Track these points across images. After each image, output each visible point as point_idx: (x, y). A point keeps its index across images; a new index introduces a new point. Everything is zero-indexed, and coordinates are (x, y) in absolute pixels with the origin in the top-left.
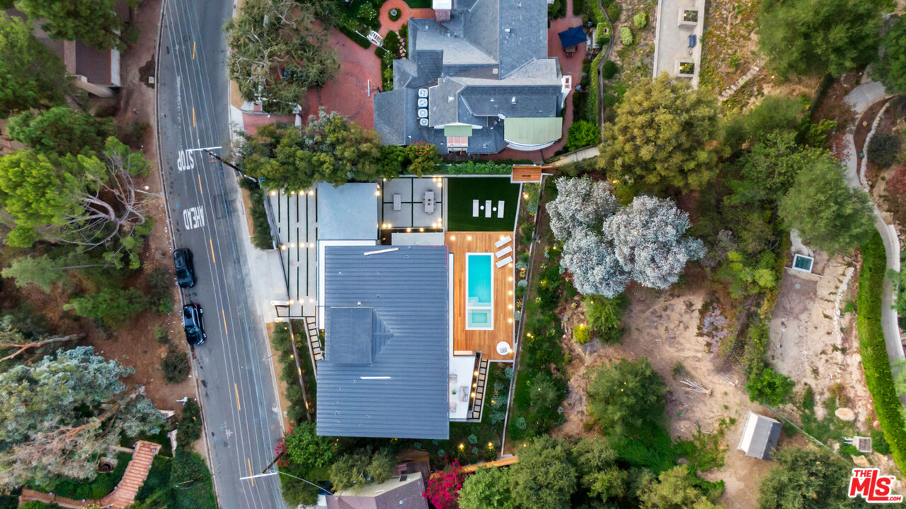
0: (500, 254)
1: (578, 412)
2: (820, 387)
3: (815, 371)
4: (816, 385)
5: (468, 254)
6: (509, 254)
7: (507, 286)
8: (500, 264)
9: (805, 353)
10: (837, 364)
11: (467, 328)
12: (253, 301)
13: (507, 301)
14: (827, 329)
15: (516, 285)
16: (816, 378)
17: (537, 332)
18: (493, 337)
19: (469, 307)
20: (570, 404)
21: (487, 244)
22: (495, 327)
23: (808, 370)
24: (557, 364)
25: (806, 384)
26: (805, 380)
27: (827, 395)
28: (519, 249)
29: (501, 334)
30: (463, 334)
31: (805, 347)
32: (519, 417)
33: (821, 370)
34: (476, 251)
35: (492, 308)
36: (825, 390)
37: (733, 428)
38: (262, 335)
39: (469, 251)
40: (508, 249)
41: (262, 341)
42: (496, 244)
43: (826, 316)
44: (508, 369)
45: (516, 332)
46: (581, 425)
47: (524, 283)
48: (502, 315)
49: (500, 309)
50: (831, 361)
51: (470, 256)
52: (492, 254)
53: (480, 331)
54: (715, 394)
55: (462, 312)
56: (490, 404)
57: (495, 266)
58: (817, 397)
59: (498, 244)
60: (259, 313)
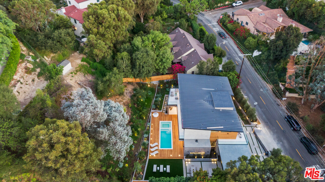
0: (156, 148)
1: (128, 90)
2: (34, 76)
3: (33, 80)
4: (35, 77)
5: (172, 148)
6: (151, 147)
7: (153, 136)
8: (156, 144)
9: (34, 87)
10: (24, 79)
11: (171, 122)
12: (270, 133)
13: (153, 131)
14: (21, 89)
15: (149, 135)
16: (34, 79)
17: (141, 118)
18: (160, 118)
19: (171, 128)
20: (131, 93)
21: (162, 153)
22: (159, 122)
23: (35, 83)
24: (134, 106)
25: (39, 79)
26: (38, 80)
27: (33, 73)
28: (147, 150)
29: (156, 120)
30: (173, 119)
31: (33, 89)
32: (150, 95)
33: (31, 80)
34: (168, 150)
35: (160, 128)
36: (33, 74)
37: (72, 72)
38: (261, 120)
39: (171, 150)
40: (152, 150)
41: (260, 118)
42: (158, 152)
43: (19, 93)
44: (154, 108)
45: (150, 119)
46: (127, 87)
47: (146, 136)
48: (156, 126)
49: (157, 128)
50: (26, 81)
51: (171, 148)
52: (160, 148)
53: (166, 120)
54: (75, 81)
55: (174, 127)
56: (161, 99)
57: (158, 143)
58: (37, 73)
59: (157, 152)
60: (266, 128)
